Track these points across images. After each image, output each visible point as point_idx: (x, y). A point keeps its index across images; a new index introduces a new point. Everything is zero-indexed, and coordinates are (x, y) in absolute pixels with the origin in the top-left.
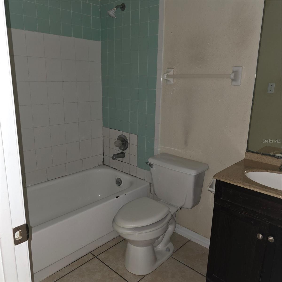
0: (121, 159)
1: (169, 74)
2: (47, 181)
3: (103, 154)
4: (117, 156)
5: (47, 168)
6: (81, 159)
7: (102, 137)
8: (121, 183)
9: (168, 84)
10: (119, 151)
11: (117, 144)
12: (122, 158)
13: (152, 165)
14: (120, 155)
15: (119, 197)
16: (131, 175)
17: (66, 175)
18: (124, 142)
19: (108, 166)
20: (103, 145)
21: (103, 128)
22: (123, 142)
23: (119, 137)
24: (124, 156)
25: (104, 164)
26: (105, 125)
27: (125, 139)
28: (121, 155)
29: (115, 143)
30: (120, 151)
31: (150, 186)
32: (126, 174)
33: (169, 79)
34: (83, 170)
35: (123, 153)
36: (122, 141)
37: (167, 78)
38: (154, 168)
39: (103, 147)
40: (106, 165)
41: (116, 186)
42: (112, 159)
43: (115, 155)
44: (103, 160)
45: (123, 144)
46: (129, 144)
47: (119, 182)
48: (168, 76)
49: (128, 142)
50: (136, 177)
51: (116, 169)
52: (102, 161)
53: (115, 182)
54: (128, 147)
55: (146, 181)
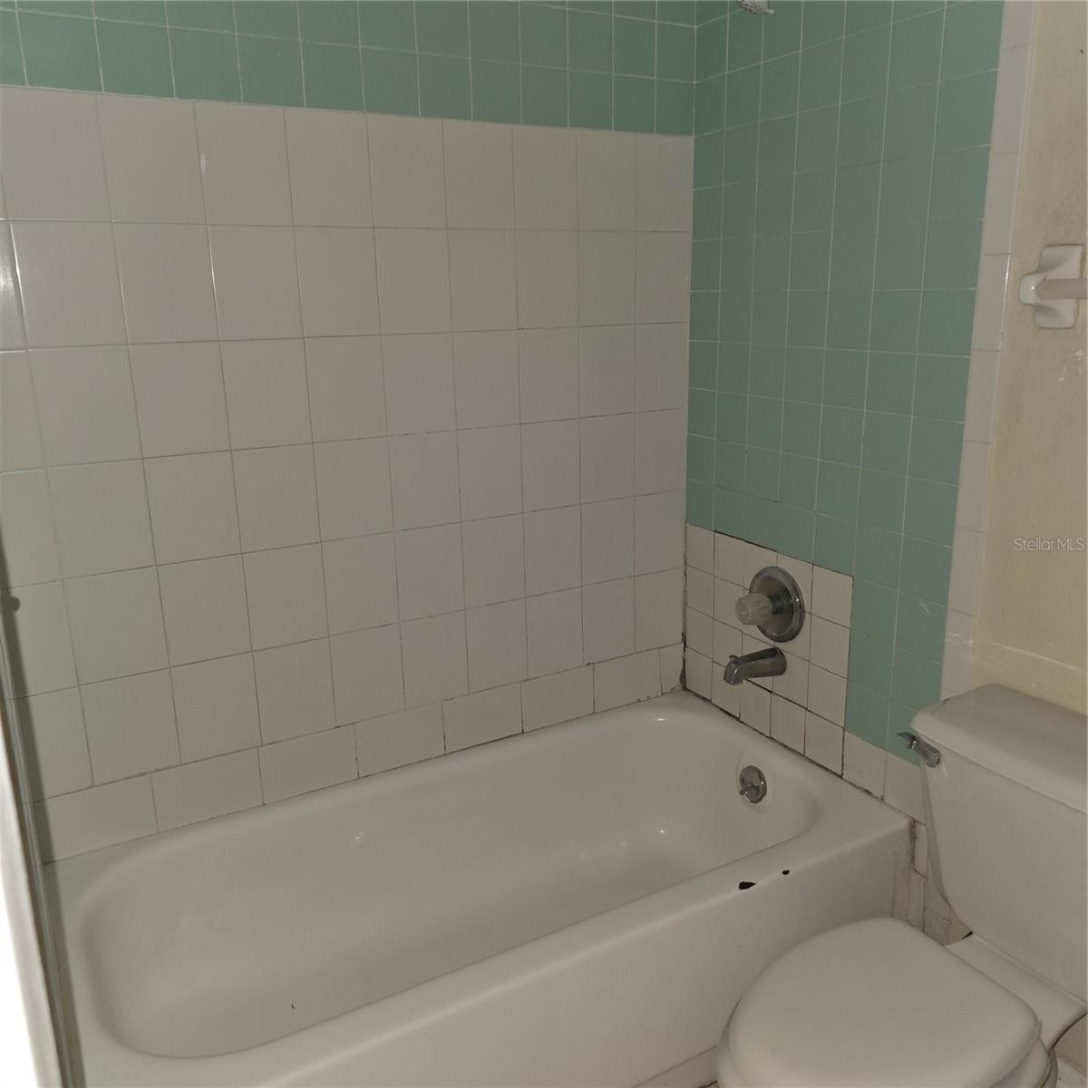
0: (766, 681)
1: (1052, 275)
2: (445, 754)
3: (682, 645)
4: (748, 667)
5: (446, 700)
6: (589, 664)
7: (682, 570)
8: (765, 793)
9: (1041, 328)
10: (758, 642)
11: (750, 611)
12: (769, 679)
13: (935, 751)
14: (761, 662)
15: (753, 884)
16: (811, 761)
17: (523, 733)
18: (785, 603)
19: (704, 699)
20: (685, 604)
21: (686, 527)
22: (779, 604)
23: (761, 577)
24: (780, 669)
25: (685, 689)
26: (694, 516)
27: (789, 588)
28: (767, 662)
29: (740, 605)
30: (760, 643)
31: (913, 837)
32: (785, 752)
33: (1052, 303)
34: (594, 713)
35: (774, 652)
36: (773, 598)
37: (1040, 296)
38: (943, 767)
39: (684, 612)
40: (696, 695)
41: (740, 803)
42: (725, 678)
43: (736, 661)
44: (684, 670)
45: (777, 612)
46: (807, 615)
47: (753, 785)
48: (1045, 287)
49: (801, 606)
50: (837, 775)
51: (742, 723)
52: (679, 673)
53: (735, 786)
54: (803, 628)
55: (889, 806)
